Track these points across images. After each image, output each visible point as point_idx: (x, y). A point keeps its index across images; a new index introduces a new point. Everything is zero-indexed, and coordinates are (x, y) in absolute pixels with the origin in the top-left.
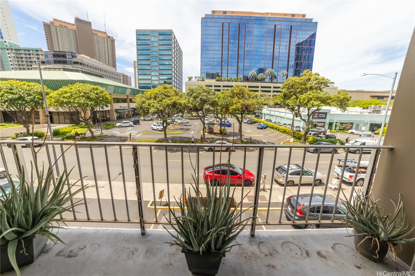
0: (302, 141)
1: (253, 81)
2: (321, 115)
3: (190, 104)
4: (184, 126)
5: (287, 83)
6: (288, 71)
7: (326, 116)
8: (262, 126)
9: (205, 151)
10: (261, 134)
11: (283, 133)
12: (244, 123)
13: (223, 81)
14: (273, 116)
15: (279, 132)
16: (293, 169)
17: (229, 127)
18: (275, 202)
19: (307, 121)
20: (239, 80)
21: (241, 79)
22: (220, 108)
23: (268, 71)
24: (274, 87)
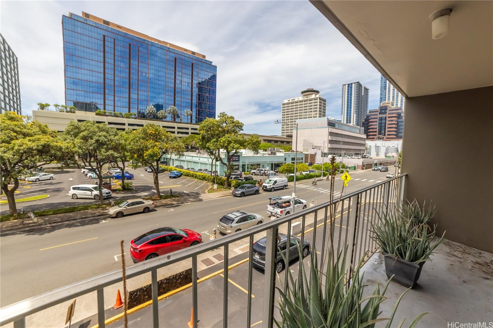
0: (226, 186)
1: (151, 119)
2: (235, 158)
3: (76, 149)
4: (45, 184)
5: (205, 125)
6: (192, 110)
7: (239, 158)
8: (175, 174)
9: (110, 219)
10: (178, 184)
11: (202, 180)
12: (149, 172)
13: (107, 116)
14: (184, 161)
15: (197, 179)
16: (238, 217)
17: (130, 179)
18: (234, 256)
19: (228, 164)
20: (133, 116)
21: (135, 115)
22: (129, 154)
23: (169, 109)
24: (178, 128)
